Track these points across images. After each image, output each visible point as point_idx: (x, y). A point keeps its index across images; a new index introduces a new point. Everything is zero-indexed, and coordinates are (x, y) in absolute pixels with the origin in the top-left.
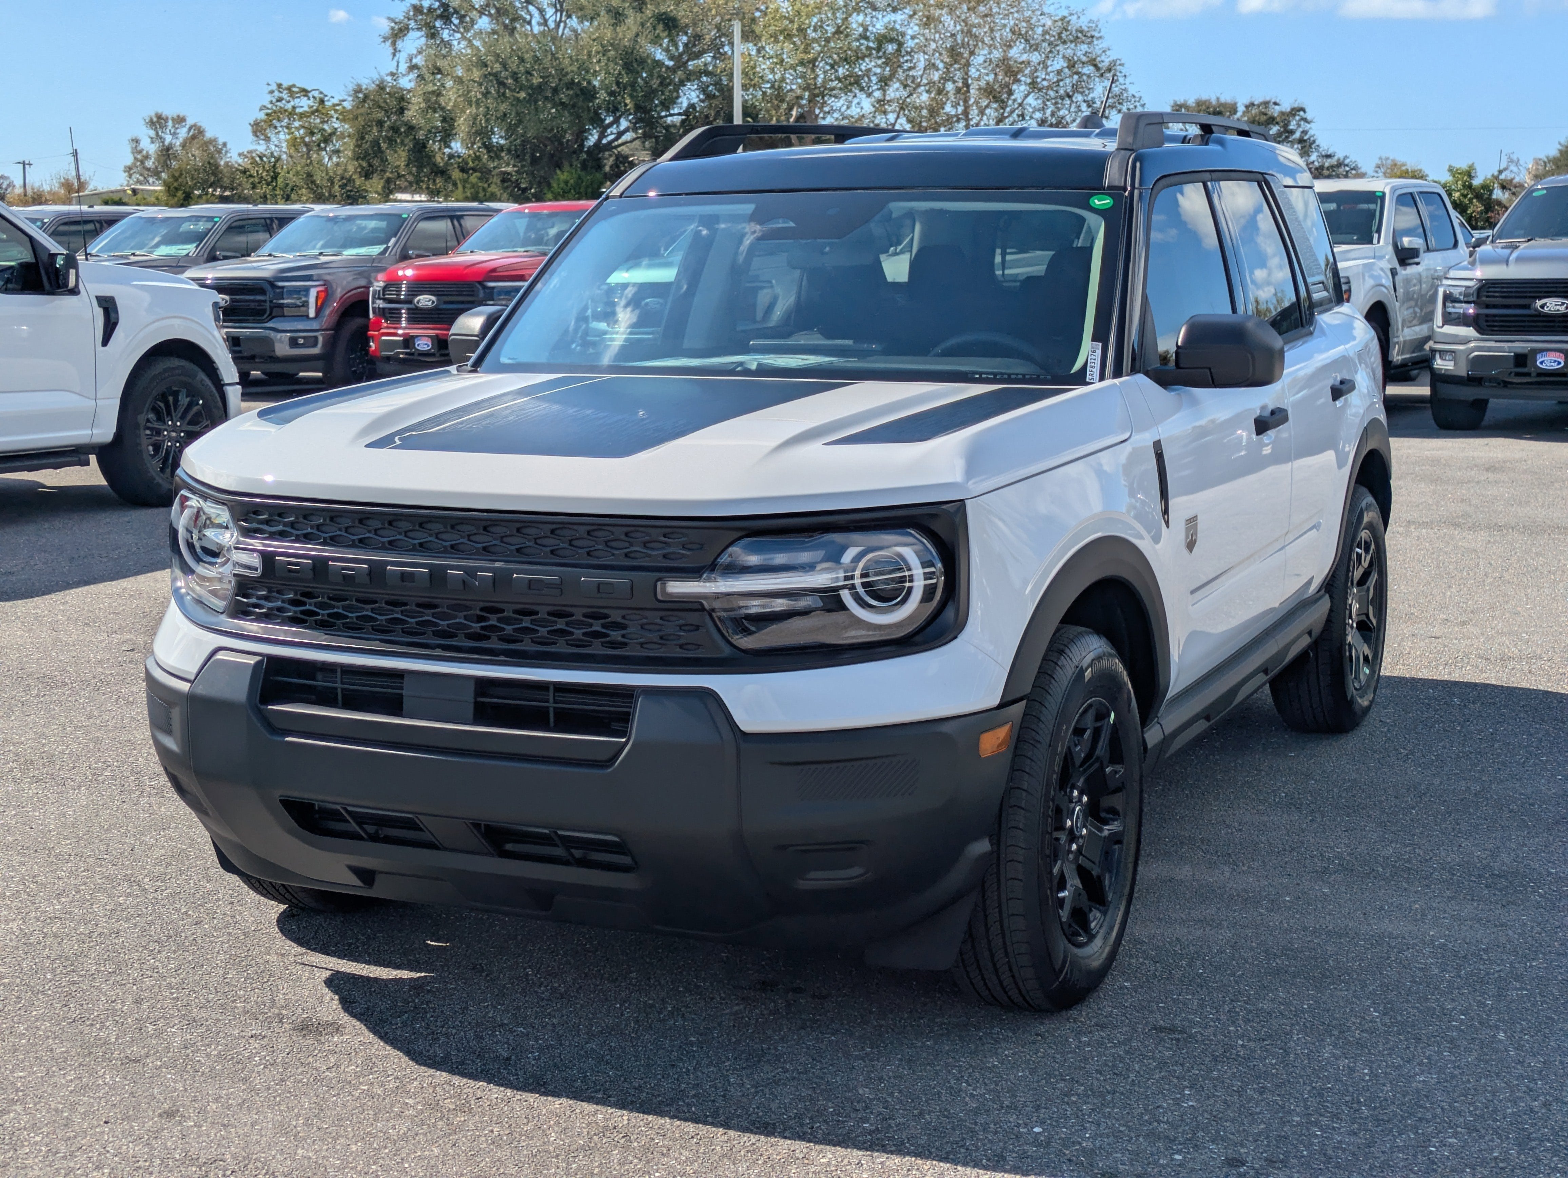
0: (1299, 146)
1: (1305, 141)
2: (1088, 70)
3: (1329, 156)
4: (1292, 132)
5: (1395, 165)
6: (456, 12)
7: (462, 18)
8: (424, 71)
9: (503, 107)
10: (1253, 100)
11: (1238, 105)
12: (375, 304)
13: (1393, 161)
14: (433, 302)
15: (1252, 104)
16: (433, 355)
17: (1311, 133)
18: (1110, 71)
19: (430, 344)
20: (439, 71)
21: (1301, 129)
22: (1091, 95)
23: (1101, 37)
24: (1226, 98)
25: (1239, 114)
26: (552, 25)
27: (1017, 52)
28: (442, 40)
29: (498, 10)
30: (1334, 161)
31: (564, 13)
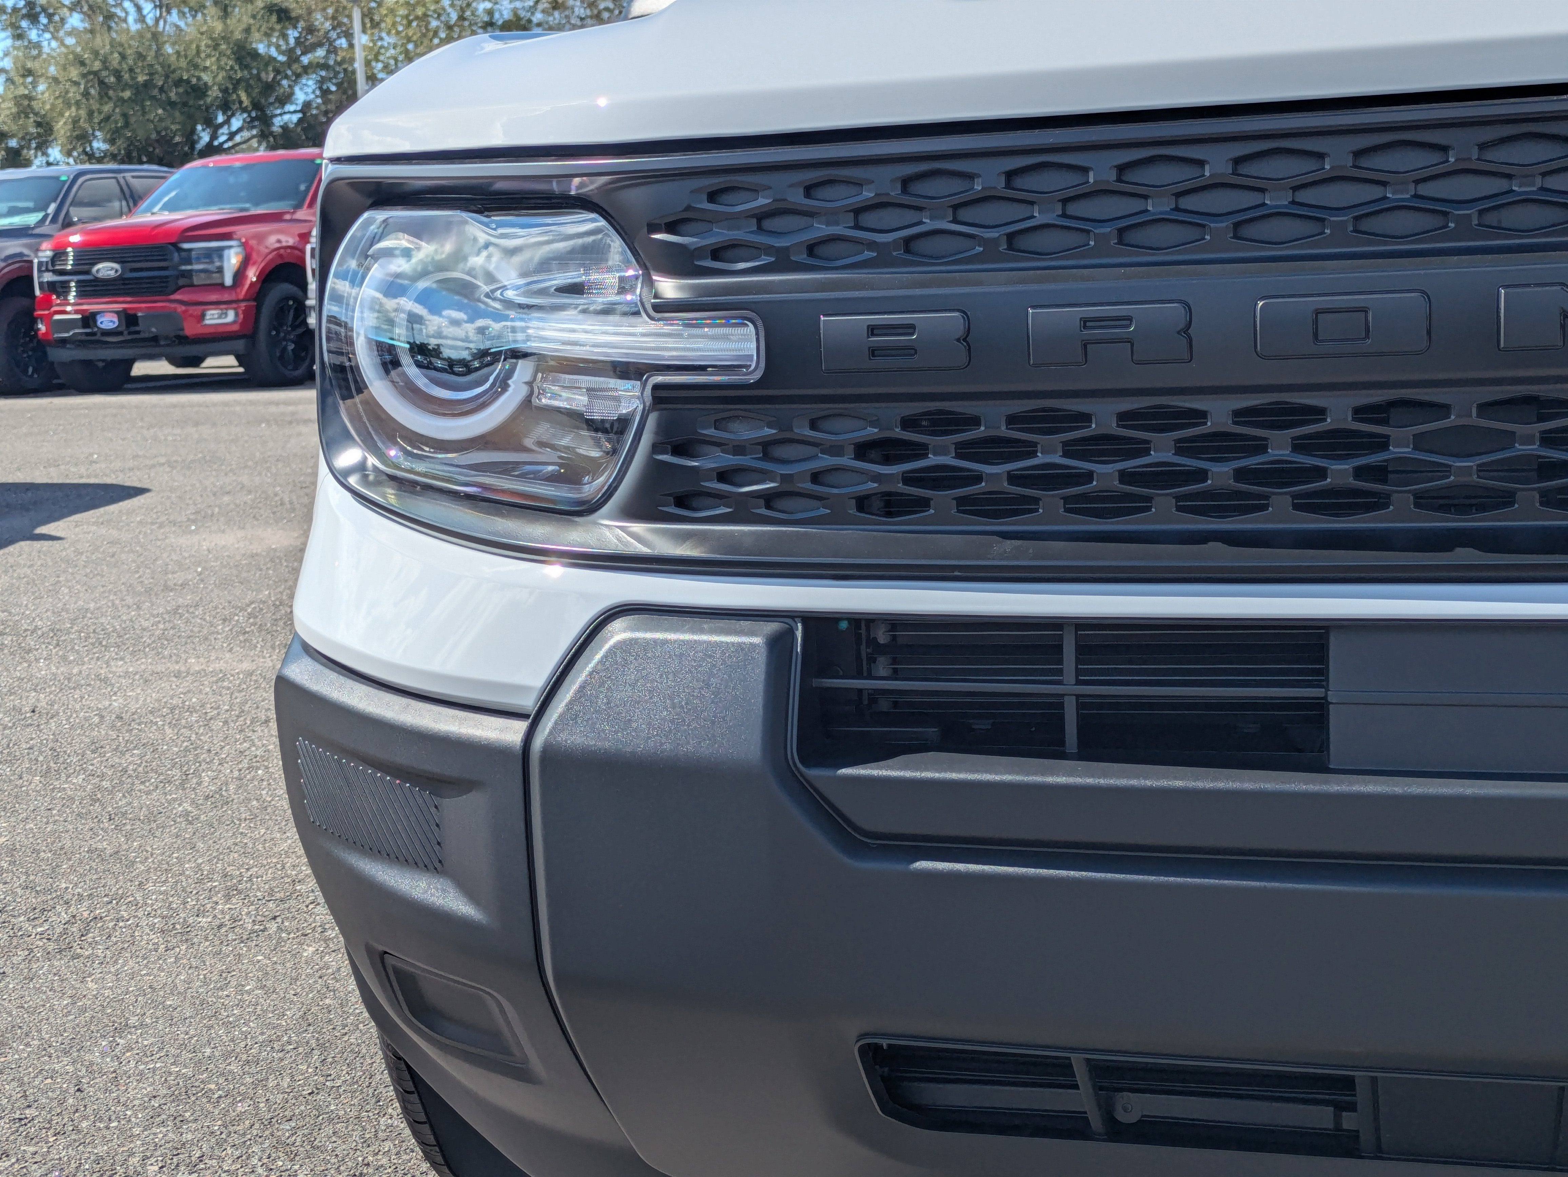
6: (44, 10)
7: (50, 16)
8: (12, 74)
9: (107, 108)
12: (41, 279)
14: (117, 271)
16: (120, 333)
19: (116, 320)
20: (29, 72)
26: (150, 20)
28: (30, 42)
29: (91, 7)
31: (164, 10)
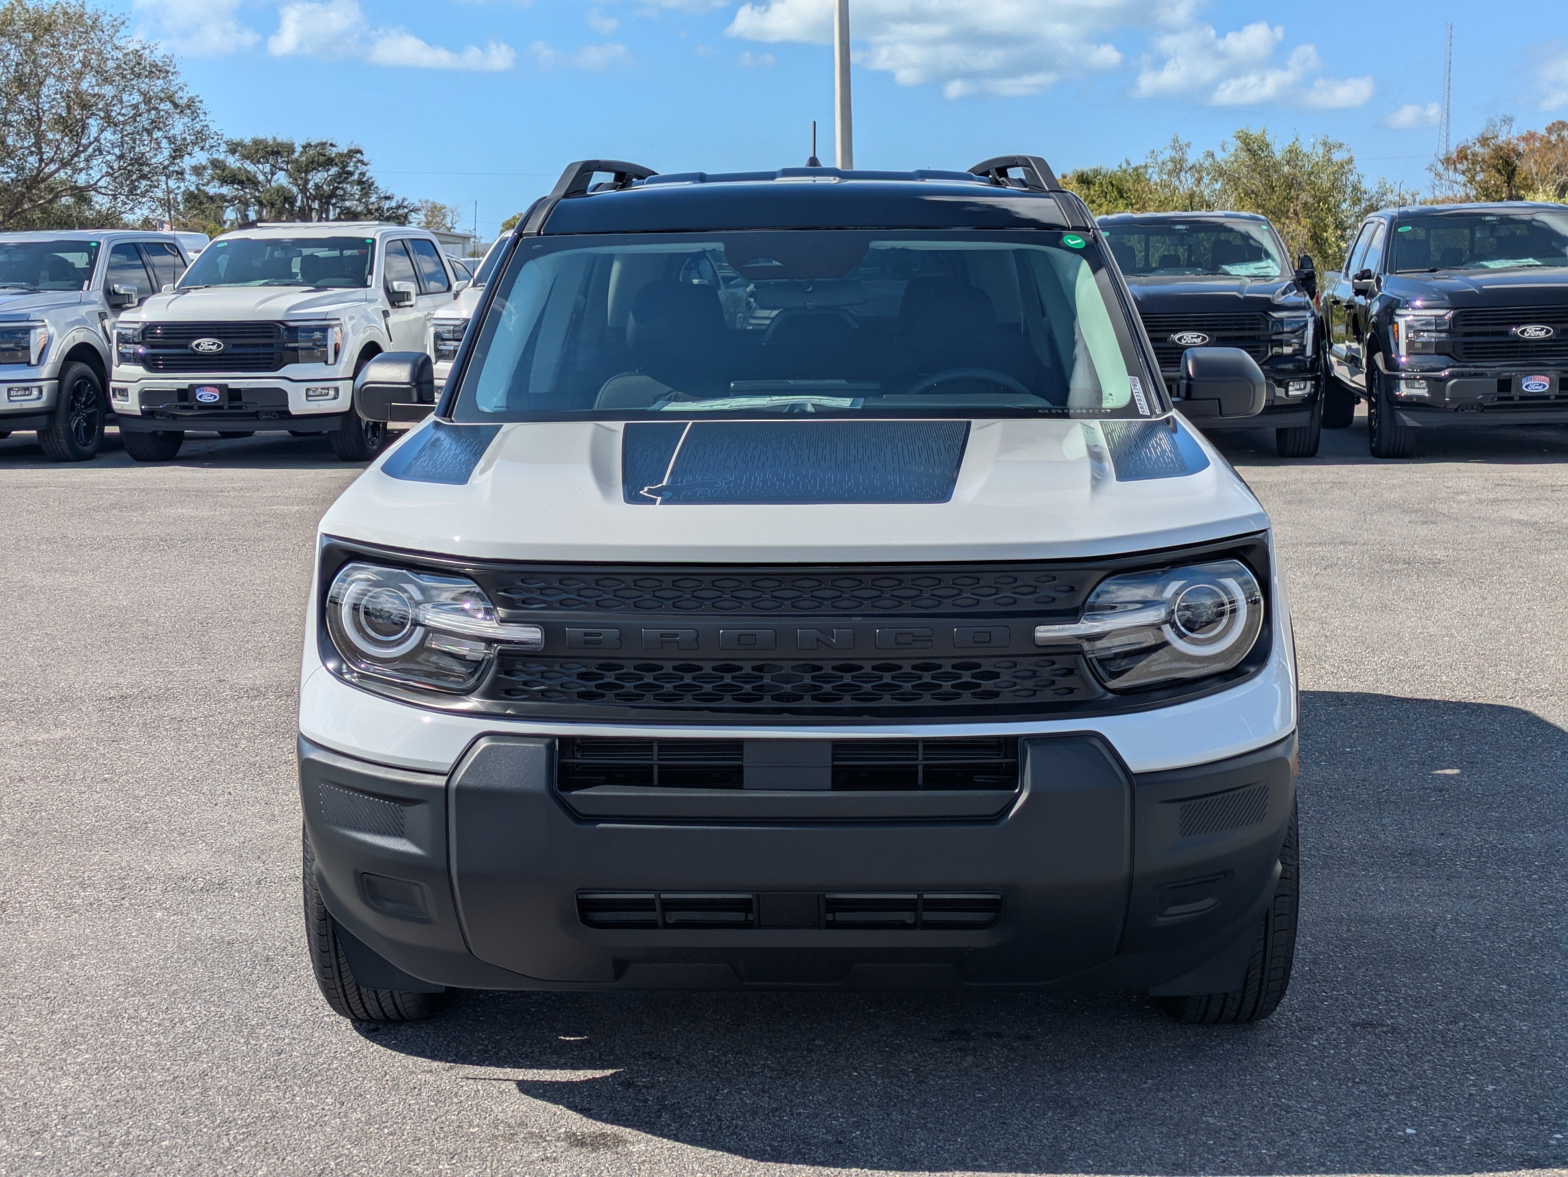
0: (359, 187)
1: (364, 183)
2: (166, 106)
3: (387, 198)
4: (351, 174)
5: (435, 207)
10: (310, 141)
11: (296, 145)
13: (433, 203)
15: (309, 145)
17: (368, 175)
18: (190, 108)
21: (359, 171)
22: (172, 132)
23: (176, 72)
24: (282, 138)
25: (297, 155)
27: (87, 84)
30: (393, 204)
